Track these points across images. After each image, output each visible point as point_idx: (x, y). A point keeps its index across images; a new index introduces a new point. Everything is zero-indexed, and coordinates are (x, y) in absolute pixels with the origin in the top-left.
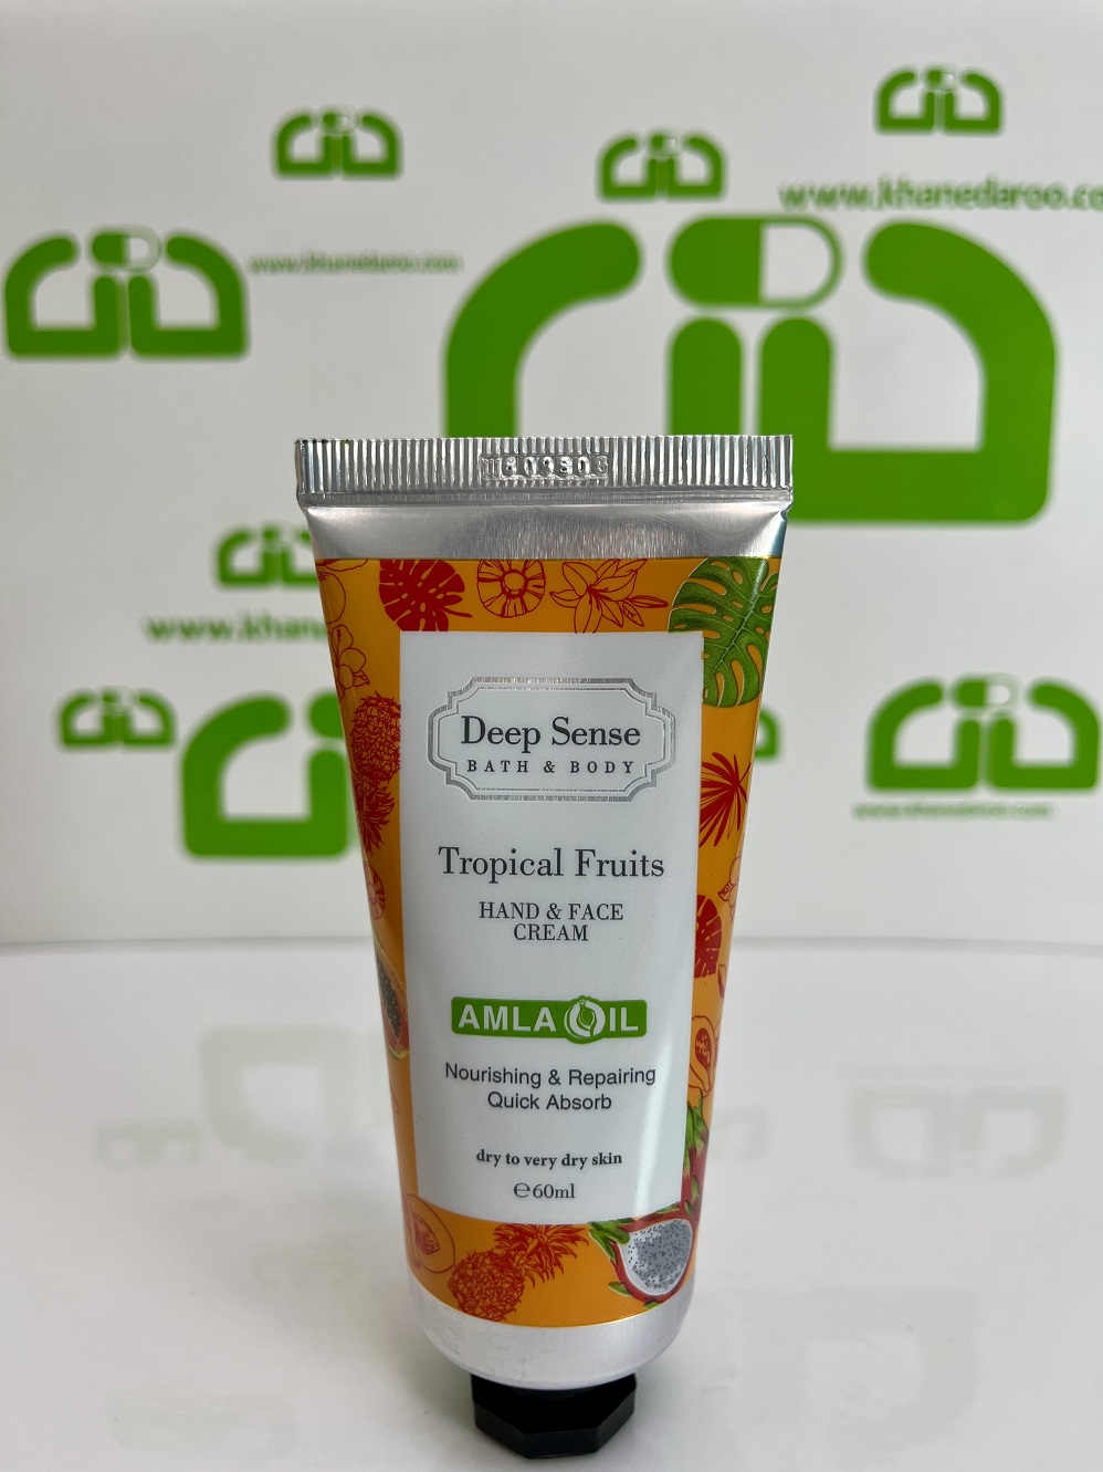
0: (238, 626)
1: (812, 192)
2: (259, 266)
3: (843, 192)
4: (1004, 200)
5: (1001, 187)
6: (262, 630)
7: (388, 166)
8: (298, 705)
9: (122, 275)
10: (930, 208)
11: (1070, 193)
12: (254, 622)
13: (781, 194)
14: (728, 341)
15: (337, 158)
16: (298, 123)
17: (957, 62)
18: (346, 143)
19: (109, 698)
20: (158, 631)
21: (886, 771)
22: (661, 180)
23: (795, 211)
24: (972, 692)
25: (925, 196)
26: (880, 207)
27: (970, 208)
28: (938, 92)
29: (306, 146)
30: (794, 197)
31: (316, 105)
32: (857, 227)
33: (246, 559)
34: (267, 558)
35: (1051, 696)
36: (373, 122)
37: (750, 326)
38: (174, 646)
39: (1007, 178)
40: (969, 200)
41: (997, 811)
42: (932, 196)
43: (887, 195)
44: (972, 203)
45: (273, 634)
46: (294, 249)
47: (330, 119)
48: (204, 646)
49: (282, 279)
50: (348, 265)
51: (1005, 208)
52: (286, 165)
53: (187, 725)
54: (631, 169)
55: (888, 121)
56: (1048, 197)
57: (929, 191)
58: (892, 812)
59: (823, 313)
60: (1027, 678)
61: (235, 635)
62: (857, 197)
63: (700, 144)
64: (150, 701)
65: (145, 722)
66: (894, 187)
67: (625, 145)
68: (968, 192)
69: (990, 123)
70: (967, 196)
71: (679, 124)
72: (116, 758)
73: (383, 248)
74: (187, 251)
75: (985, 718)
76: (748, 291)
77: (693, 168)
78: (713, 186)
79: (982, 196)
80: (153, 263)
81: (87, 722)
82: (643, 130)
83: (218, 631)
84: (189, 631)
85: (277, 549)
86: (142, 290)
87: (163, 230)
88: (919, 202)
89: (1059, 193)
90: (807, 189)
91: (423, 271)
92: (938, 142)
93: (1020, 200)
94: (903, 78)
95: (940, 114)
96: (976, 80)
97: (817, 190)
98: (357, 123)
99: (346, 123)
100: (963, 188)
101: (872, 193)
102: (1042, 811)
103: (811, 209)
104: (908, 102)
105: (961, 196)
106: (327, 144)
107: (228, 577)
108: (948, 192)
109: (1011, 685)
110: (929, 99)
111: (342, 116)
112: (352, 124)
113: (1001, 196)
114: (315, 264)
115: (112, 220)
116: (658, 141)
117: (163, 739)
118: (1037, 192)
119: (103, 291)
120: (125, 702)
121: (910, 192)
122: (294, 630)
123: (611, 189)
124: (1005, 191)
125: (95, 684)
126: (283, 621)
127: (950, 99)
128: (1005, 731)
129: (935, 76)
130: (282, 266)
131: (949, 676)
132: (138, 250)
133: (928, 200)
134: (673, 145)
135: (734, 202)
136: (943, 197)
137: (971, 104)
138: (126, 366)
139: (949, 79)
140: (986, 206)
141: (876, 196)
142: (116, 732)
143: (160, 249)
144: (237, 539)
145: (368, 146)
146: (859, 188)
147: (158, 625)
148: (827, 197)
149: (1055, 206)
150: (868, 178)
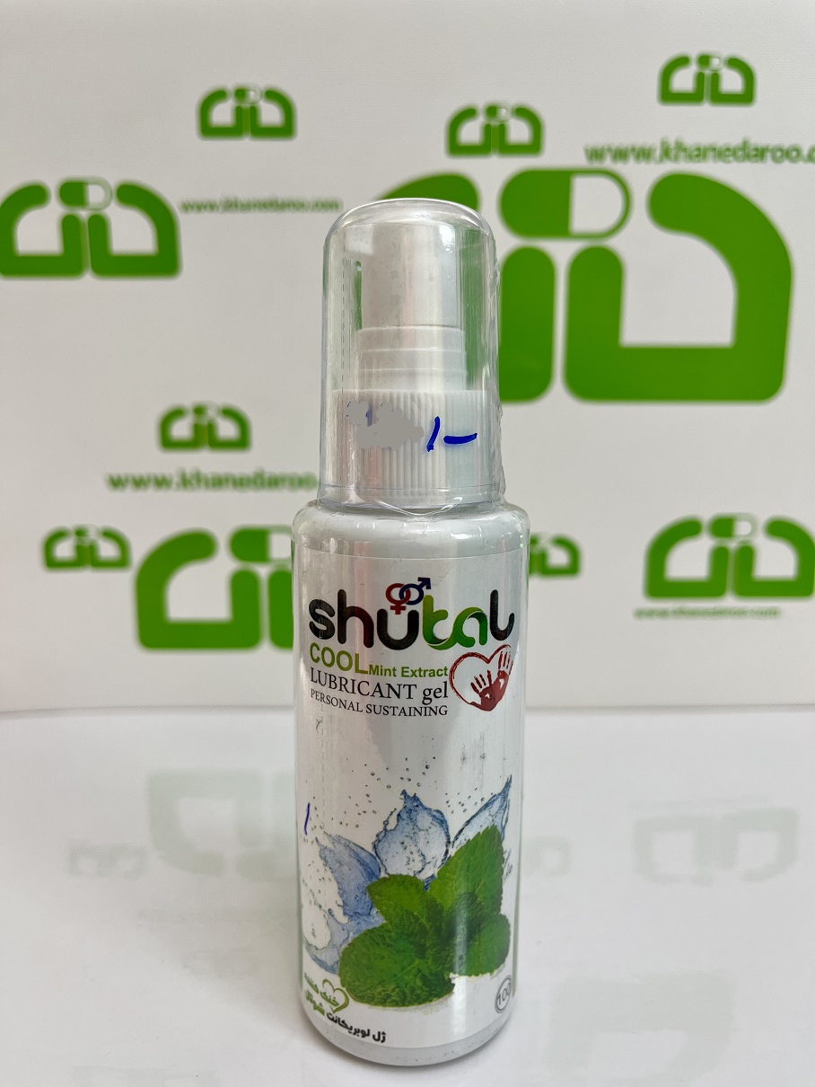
0: (176, 479)
1: (609, 150)
2: (187, 207)
3: (633, 150)
4: (756, 156)
5: (753, 147)
6: (194, 482)
7: (286, 130)
8: (222, 539)
9: (83, 214)
10: (699, 162)
11: (805, 152)
12: (188, 476)
13: (587, 151)
14: (544, 264)
15: (247, 123)
16: (217, 96)
17: (722, 49)
18: (254, 111)
19: (80, 533)
20: (116, 483)
21: (658, 584)
22: (495, 141)
23: (596, 165)
24: (723, 526)
25: (696, 153)
26: (661, 160)
27: (729, 162)
28: (707, 72)
29: (223, 114)
30: (595, 154)
31: (230, 85)
32: (643, 177)
33: (181, 429)
34: (197, 428)
35: (781, 529)
36: (273, 95)
37: (562, 253)
38: (129, 493)
39: (758, 140)
40: (729, 156)
41: (740, 613)
42: (701, 153)
43: (666, 153)
44: (731, 158)
45: (202, 484)
46: (216, 196)
47: (241, 93)
48: (151, 493)
49: (207, 216)
50: (255, 206)
51: (756, 162)
52: (208, 130)
53: (139, 553)
54: (471, 132)
55: (668, 96)
56: (788, 154)
57: (698, 149)
58: (663, 614)
59: (615, 243)
60: (764, 517)
61: (174, 486)
62: (644, 154)
63: (523, 113)
64: (110, 535)
65: (107, 550)
66: (672, 145)
67: (467, 114)
68: (728, 149)
69: (746, 97)
70: (727, 153)
71: (509, 97)
72: (87, 576)
73: (282, 194)
74: (132, 195)
75: (733, 545)
76: (559, 226)
77: (519, 132)
78: (534, 147)
79: (740, 153)
80: (107, 204)
81: (64, 550)
82: (481, 103)
83: (162, 483)
84: (139, 483)
85: (205, 422)
86: (99, 225)
87: (114, 181)
88: (690, 157)
89: (798, 151)
90: (606, 147)
91: (313, 209)
92: (706, 110)
93: (769, 155)
94: (682, 61)
95: (708, 90)
96: (736, 63)
97: (613, 147)
98: (261, 97)
99: (252, 95)
100: (724, 148)
101: (655, 150)
102: (773, 613)
103: (608, 163)
104: (684, 80)
105: (722, 154)
106: (239, 112)
107: (168, 443)
108: (714, 149)
109: (752, 520)
110: (700, 78)
111: (249, 90)
112: (258, 97)
113: (754, 153)
114: (231, 205)
115: (75, 173)
116: (492, 111)
117: (122, 562)
118: (781, 150)
119: (69, 227)
120: (92, 535)
121: (685, 150)
122: (218, 482)
123: (455, 148)
124: (756, 149)
125: (70, 523)
126: (210, 476)
127: (716, 77)
128: (747, 554)
129: (704, 60)
130: (205, 207)
131: (706, 515)
132: (95, 195)
133: (698, 156)
134: (503, 113)
135: (551, 158)
136: (711, 154)
137: (732, 82)
138: (89, 283)
139: (715, 62)
140: (743, 160)
141: (658, 153)
142: (86, 557)
143: (111, 194)
144: (175, 414)
145: (270, 114)
146: (647, 146)
147: (116, 478)
148: (621, 155)
149: (793, 160)
150: (652, 140)
